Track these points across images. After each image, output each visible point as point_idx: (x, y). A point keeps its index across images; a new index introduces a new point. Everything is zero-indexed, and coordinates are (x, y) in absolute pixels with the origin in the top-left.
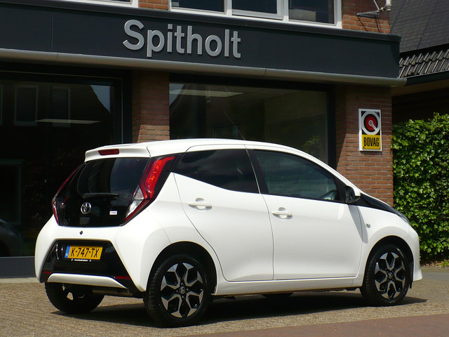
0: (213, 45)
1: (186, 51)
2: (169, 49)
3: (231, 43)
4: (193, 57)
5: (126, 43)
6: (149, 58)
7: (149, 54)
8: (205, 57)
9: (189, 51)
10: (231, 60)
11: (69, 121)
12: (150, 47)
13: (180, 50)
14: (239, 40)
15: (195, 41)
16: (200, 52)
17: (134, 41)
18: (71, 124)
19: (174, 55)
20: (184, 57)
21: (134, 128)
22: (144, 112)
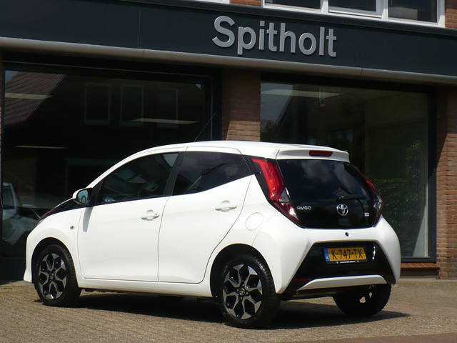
0: (307, 43)
1: (278, 48)
2: (261, 47)
3: (326, 41)
4: (286, 55)
5: (215, 40)
6: (239, 56)
7: (240, 52)
8: (298, 56)
9: (282, 49)
10: (326, 59)
11: (177, 122)
12: (241, 44)
13: (272, 48)
14: (335, 38)
15: (288, 39)
16: (293, 50)
17: (225, 38)
18: (179, 125)
19: (266, 53)
20: (277, 55)
21: (223, 128)
22: (234, 112)
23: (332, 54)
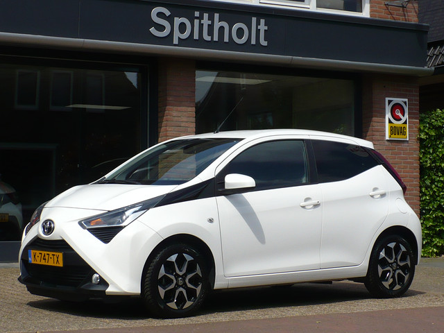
1: (212, 38)
2: (196, 37)
3: (258, 31)
4: (220, 44)
5: (152, 30)
6: (175, 45)
7: (176, 41)
8: (232, 45)
9: (216, 38)
10: (258, 47)
11: (104, 107)
14: (266, 28)
15: (222, 29)
16: (226, 39)
18: (106, 110)
19: (201, 42)
20: (211, 44)
22: (170, 99)
23: (264, 43)
